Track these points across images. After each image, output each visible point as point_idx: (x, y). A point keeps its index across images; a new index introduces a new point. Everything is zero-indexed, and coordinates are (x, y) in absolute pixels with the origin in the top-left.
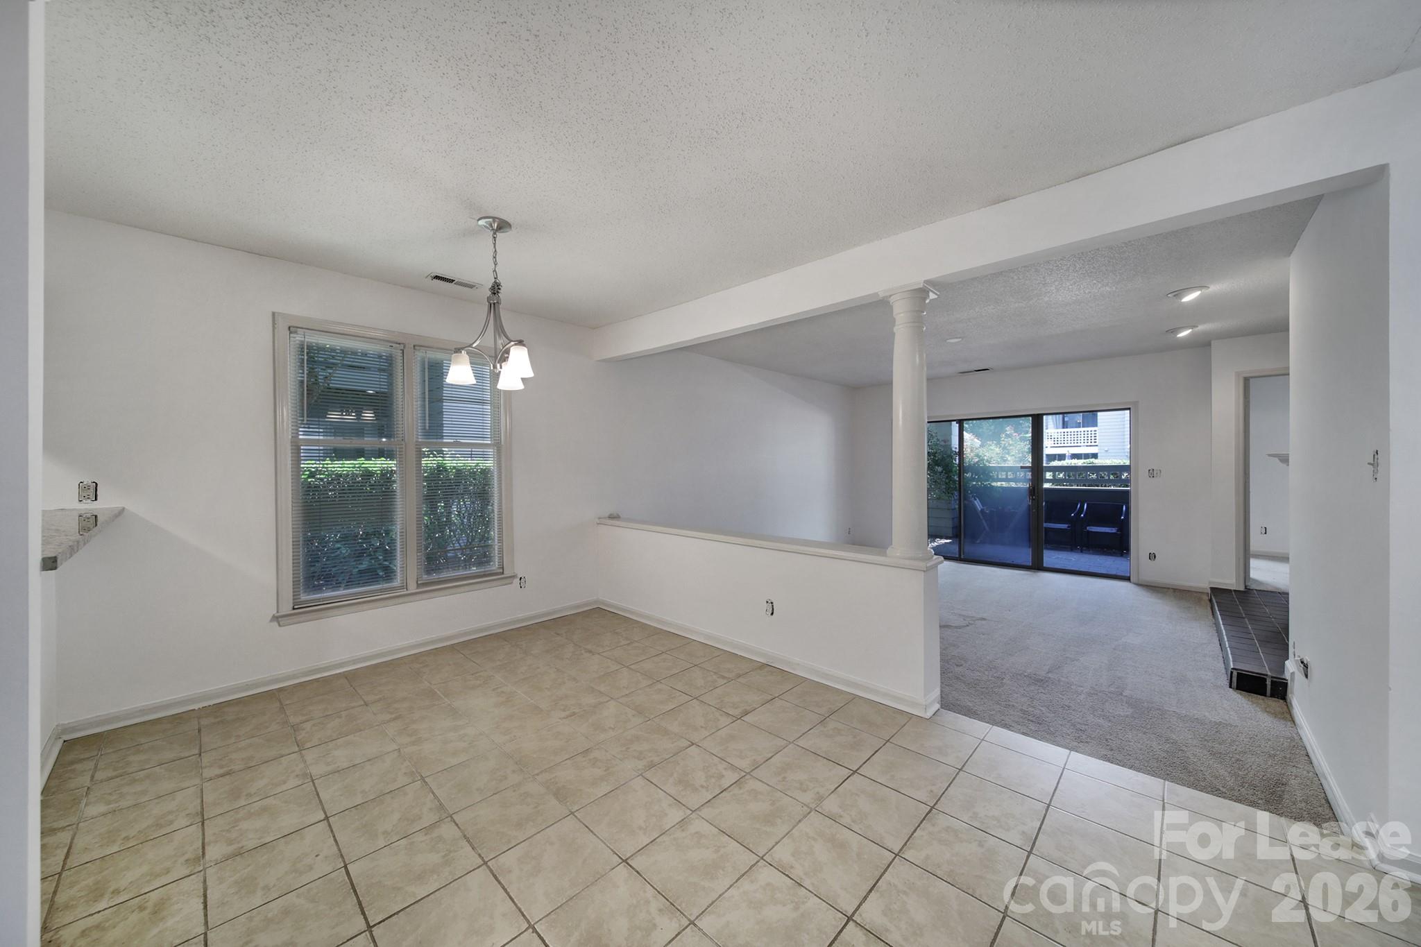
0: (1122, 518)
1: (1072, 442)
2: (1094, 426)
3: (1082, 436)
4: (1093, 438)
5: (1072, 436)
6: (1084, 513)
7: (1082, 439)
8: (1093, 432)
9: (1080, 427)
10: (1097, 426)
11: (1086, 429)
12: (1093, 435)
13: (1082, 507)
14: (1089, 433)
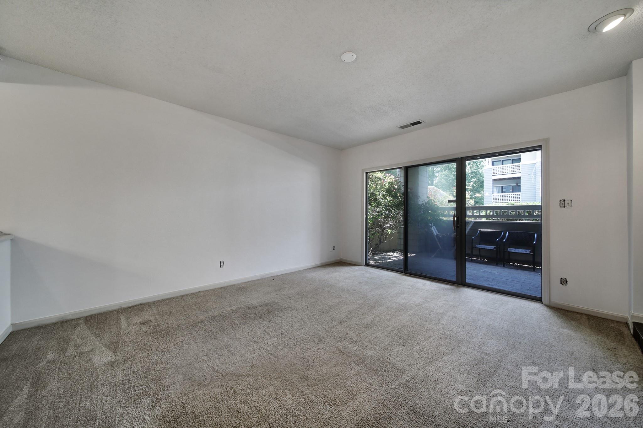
0: (534, 243)
1: (507, 200)
2: (519, 192)
3: (512, 197)
4: (518, 198)
5: (507, 197)
6: (506, 239)
7: (512, 198)
8: (518, 195)
9: (511, 192)
10: (520, 192)
11: (514, 193)
12: (518, 197)
13: (505, 234)
14: (516, 195)
